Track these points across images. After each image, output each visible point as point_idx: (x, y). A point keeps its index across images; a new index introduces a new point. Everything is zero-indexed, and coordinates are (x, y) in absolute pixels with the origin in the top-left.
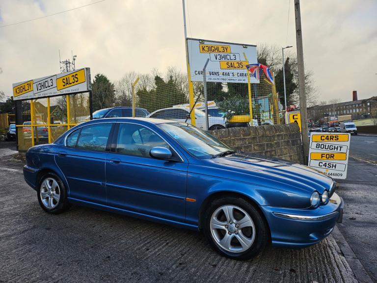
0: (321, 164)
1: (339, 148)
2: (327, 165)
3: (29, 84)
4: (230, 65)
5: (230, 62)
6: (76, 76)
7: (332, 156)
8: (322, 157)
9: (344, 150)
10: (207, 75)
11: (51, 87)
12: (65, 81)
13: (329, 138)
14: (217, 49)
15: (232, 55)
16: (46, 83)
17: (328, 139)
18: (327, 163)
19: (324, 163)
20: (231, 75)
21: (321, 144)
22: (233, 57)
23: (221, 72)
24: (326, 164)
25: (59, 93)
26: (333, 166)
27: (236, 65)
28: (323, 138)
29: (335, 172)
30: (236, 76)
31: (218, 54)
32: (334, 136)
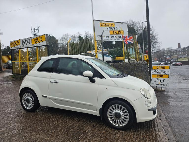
0: (157, 80)
1: (165, 72)
3: (18, 41)
4: (114, 32)
7: (162, 76)
8: (157, 76)
9: (167, 73)
10: (103, 37)
11: (29, 43)
12: (36, 40)
13: (161, 67)
14: (108, 25)
15: (115, 28)
16: (27, 41)
19: (158, 79)
20: (115, 37)
21: (157, 70)
22: (116, 29)
23: (110, 36)
24: (159, 80)
25: (33, 46)
26: (162, 81)
27: (117, 33)
28: (158, 68)
29: (163, 84)
30: (117, 38)
31: (109, 27)
32: (163, 67)
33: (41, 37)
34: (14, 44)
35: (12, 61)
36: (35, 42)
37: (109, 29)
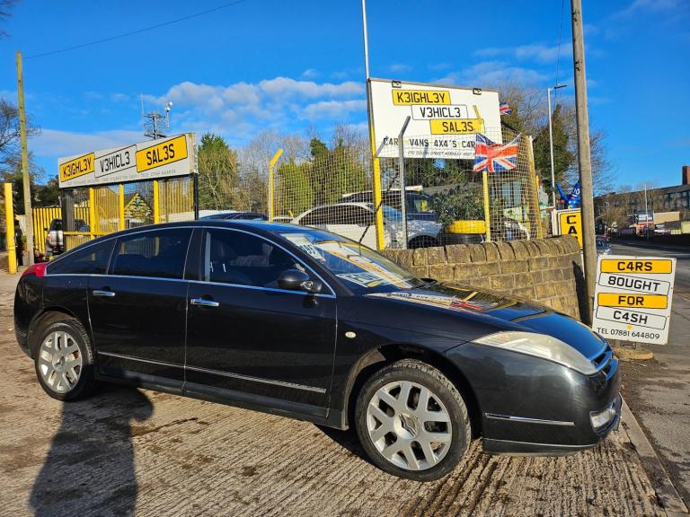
0: (618, 315)
1: (653, 286)
2: (630, 317)
3: (88, 159)
4: (449, 125)
5: (449, 122)
6: (171, 148)
7: (640, 300)
8: (620, 301)
9: (662, 289)
10: (407, 145)
11: (126, 166)
12: (151, 156)
13: (634, 266)
14: (426, 97)
15: (452, 108)
16: (118, 159)
17: (632, 268)
18: (630, 313)
19: (624, 313)
20: (449, 144)
21: (617, 277)
22: (454, 113)
23: (431, 140)
24: (627, 314)
25: (140, 177)
26: (641, 319)
27: (461, 127)
28: (622, 266)
29: (646, 331)
30: (459, 146)
31: (426, 107)
32: (644, 262)
33: (172, 145)
34: (74, 167)
35: (65, 233)
36: (149, 164)
37: (427, 112)
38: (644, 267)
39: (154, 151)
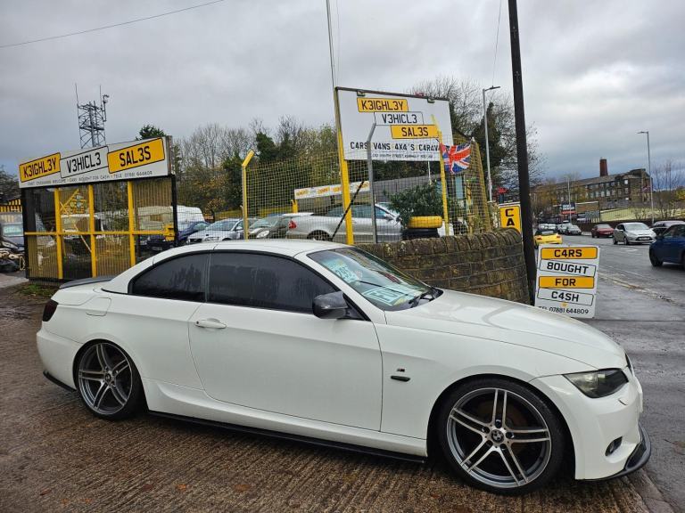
0: (555, 295)
1: (583, 269)
2: (564, 295)
3: (52, 159)
4: (407, 131)
5: (407, 127)
6: (147, 150)
7: (572, 282)
8: (557, 283)
9: (590, 272)
10: (373, 149)
11: (97, 167)
12: (125, 157)
13: (567, 253)
14: (386, 105)
15: (409, 115)
16: (88, 160)
17: (566, 255)
18: (565, 293)
19: (560, 293)
20: (409, 148)
21: (554, 262)
22: (411, 119)
23: (393, 143)
24: (562, 294)
25: (112, 177)
26: (574, 297)
27: (418, 132)
28: (558, 253)
29: (578, 307)
30: (417, 150)
31: (387, 114)
32: (575, 250)
33: (148, 147)
34: (37, 167)
35: (26, 233)
37: (388, 119)
38: (575, 254)
39: (128, 153)
